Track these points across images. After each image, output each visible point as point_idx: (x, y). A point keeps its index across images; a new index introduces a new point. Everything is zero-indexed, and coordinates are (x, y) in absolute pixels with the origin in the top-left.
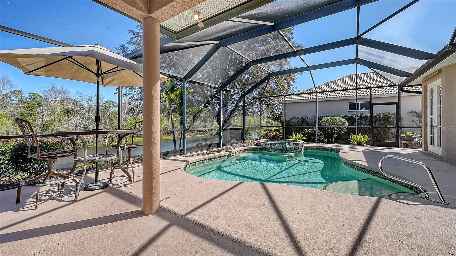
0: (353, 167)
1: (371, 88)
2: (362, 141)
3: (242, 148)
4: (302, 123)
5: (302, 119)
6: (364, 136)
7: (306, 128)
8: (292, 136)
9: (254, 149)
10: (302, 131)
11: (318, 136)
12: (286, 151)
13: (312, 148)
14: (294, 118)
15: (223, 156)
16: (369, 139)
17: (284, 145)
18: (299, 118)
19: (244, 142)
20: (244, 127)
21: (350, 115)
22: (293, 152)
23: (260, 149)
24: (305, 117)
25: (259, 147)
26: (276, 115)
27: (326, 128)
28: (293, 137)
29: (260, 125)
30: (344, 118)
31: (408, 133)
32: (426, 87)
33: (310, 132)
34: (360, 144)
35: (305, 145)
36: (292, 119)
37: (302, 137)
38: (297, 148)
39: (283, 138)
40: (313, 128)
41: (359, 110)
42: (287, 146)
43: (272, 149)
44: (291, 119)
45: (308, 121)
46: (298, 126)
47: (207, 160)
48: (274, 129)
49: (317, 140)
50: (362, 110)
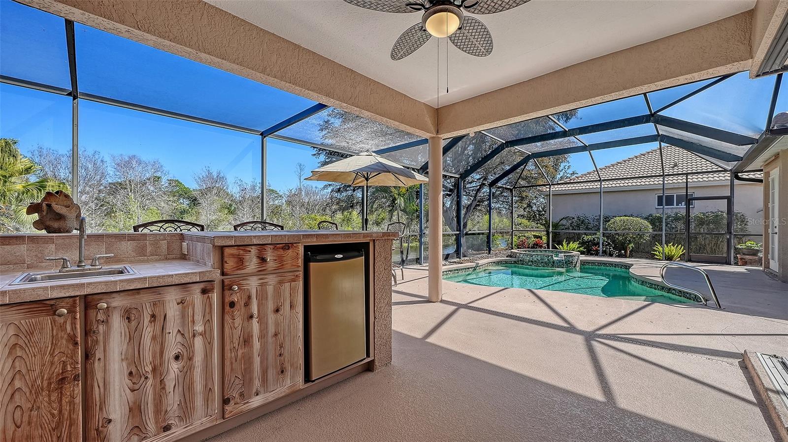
0: (644, 284)
1: (687, 174)
2: (673, 254)
3: (490, 260)
4: (578, 226)
5: (579, 220)
6: (677, 247)
7: (585, 234)
8: (562, 245)
9: (506, 262)
10: (579, 239)
11: (603, 245)
12: (553, 265)
13: (593, 263)
14: (565, 218)
15: (468, 268)
16: (685, 251)
17: (550, 257)
18: (574, 218)
19: (489, 253)
20: (490, 231)
21: (658, 215)
22: (562, 267)
23: (515, 262)
24: (584, 216)
25: (514, 259)
26: (535, 213)
27: (616, 234)
28: (565, 247)
29: (512, 229)
30: (646, 218)
31: (748, 244)
32: (767, 175)
33: (591, 240)
34: (669, 258)
35: (581, 258)
36: (562, 220)
37: (578, 248)
38: (569, 261)
39: (548, 248)
40: (596, 234)
41: (675, 206)
42: (555, 258)
43: (532, 262)
44: (560, 221)
45: (589, 223)
46: (572, 231)
47: (451, 271)
48: (534, 235)
49: (601, 252)
50: (680, 206)
